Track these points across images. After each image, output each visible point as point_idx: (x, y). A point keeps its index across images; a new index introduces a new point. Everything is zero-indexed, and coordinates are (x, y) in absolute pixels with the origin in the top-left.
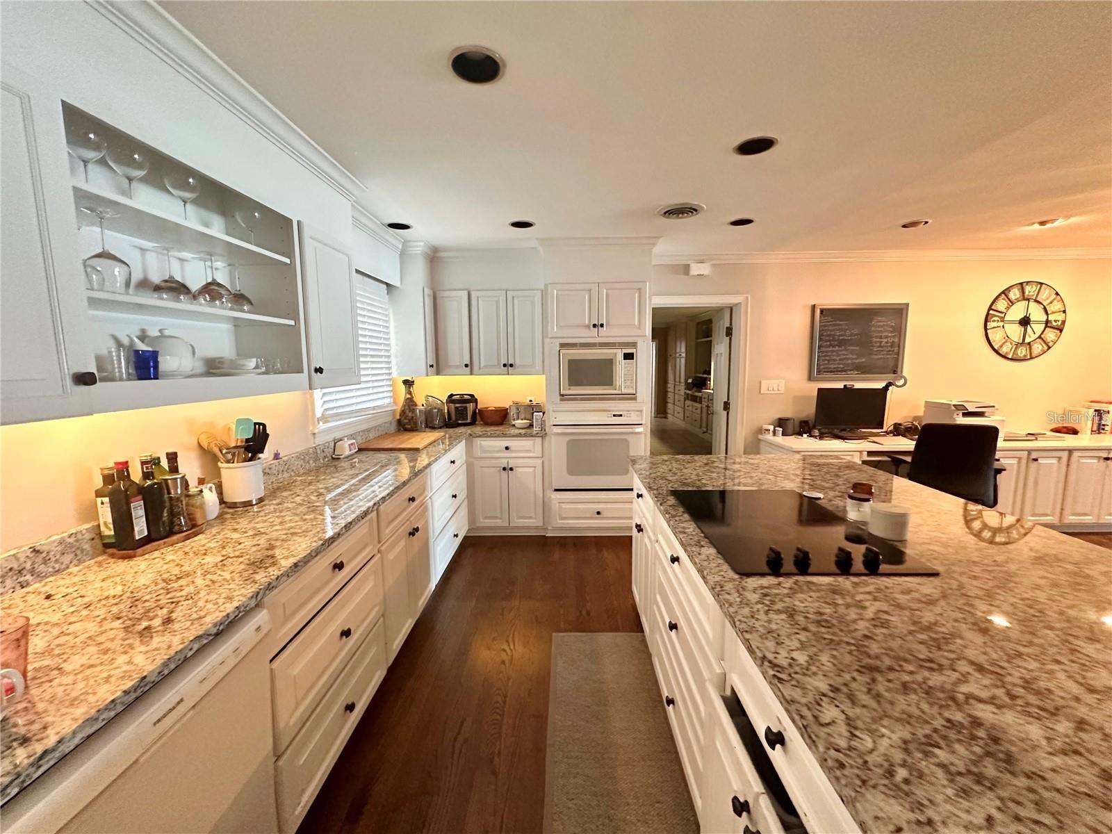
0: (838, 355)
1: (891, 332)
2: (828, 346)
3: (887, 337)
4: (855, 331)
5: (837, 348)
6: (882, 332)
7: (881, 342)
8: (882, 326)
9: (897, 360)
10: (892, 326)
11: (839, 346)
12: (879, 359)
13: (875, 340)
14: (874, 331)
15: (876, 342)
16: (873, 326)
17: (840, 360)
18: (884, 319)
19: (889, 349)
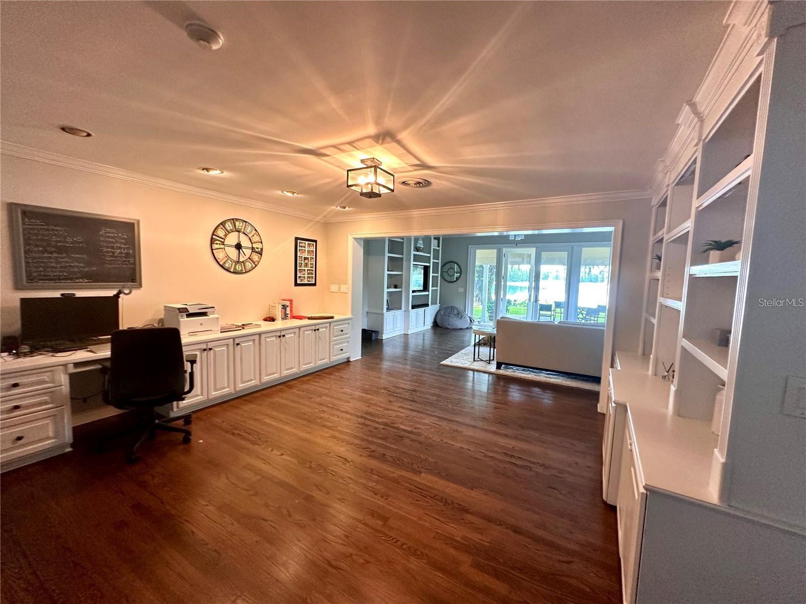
0: (58, 263)
1: (124, 244)
2: (43, 252)
3: (120, 248)
4: (79, 239)
5: (55, 255)
6: (113, 242)
7: (113, 253)
8: (112, 238)
9: (134, 269)
10: (124, 238)
11: (58, 253)
12: (113, 268)
13: (105, 250)
14: (103, 241)
15: (108, 252)
16: (102, 236)
17: (61, 267)
18: (113, 231)
19: (124, 259)
